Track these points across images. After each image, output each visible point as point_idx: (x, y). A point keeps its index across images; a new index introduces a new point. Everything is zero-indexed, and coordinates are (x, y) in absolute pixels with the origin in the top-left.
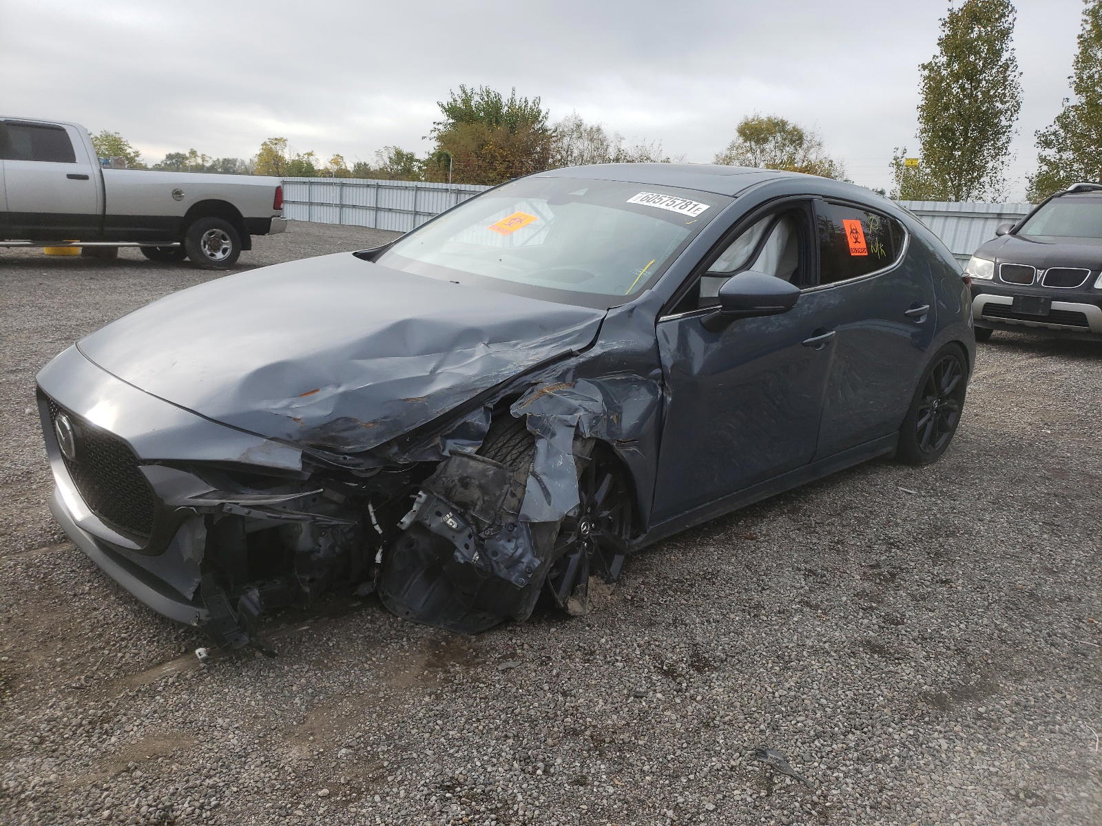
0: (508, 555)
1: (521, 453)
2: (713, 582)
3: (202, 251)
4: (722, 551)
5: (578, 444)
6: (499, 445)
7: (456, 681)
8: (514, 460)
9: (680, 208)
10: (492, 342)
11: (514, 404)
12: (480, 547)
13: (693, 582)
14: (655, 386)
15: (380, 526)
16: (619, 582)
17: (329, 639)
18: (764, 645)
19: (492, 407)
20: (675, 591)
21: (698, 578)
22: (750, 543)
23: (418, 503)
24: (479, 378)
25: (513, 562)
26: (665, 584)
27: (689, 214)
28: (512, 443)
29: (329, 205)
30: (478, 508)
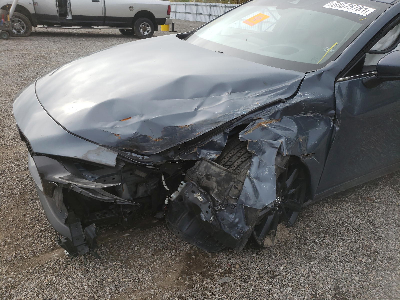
0: (230, 221)
1: (243, 162)
2: (348, 229)
3: (140, 31)
4: (353, 207)
5: (279, 159)
6: (231, 155)
7: (195, 288)
8: (239, 166)
9: (356, 11)
10: (233, 92)
11: (242, 132)
12: (215, 214)
13: (336, 228)
14: (330, 120)
15: (168, 187)
16: (294, 225)
17: (136, 246)
18: (381, 287)
19: (229, 132)
20: (326, 234)
21: (339, 226)
22: (370, 203)
23: (180, 187)
24: (223, 115)
25: (233, 226)
26: (320, 228)
27: (362, 14)
28: (239, 155)
29: (193, 14)
30: (215, 192)
